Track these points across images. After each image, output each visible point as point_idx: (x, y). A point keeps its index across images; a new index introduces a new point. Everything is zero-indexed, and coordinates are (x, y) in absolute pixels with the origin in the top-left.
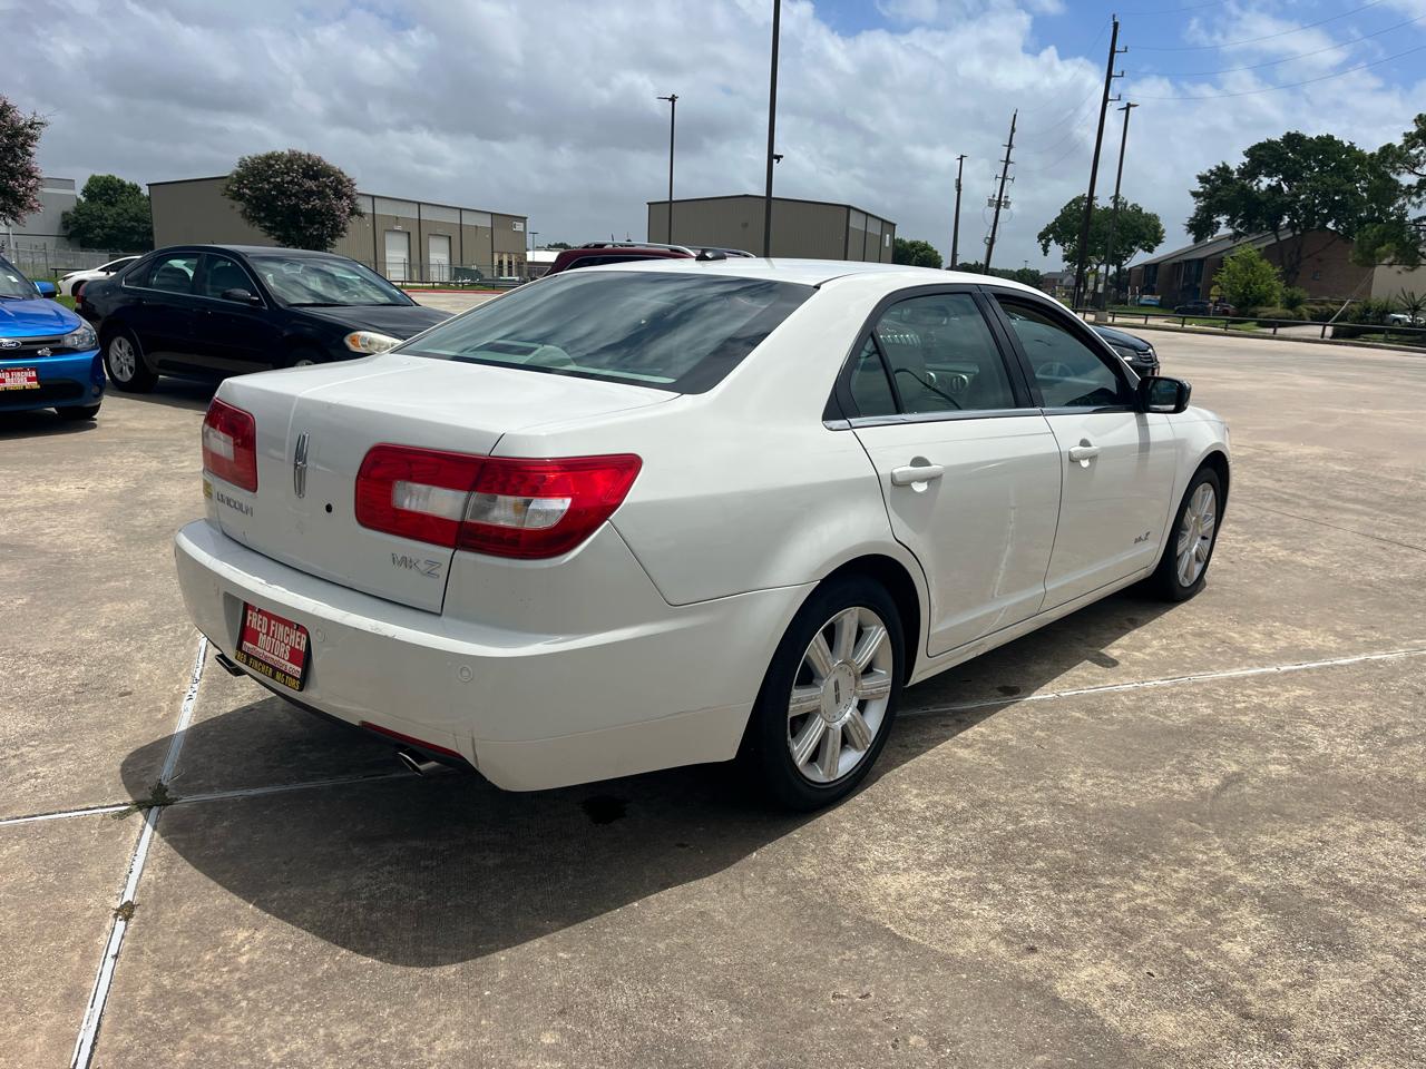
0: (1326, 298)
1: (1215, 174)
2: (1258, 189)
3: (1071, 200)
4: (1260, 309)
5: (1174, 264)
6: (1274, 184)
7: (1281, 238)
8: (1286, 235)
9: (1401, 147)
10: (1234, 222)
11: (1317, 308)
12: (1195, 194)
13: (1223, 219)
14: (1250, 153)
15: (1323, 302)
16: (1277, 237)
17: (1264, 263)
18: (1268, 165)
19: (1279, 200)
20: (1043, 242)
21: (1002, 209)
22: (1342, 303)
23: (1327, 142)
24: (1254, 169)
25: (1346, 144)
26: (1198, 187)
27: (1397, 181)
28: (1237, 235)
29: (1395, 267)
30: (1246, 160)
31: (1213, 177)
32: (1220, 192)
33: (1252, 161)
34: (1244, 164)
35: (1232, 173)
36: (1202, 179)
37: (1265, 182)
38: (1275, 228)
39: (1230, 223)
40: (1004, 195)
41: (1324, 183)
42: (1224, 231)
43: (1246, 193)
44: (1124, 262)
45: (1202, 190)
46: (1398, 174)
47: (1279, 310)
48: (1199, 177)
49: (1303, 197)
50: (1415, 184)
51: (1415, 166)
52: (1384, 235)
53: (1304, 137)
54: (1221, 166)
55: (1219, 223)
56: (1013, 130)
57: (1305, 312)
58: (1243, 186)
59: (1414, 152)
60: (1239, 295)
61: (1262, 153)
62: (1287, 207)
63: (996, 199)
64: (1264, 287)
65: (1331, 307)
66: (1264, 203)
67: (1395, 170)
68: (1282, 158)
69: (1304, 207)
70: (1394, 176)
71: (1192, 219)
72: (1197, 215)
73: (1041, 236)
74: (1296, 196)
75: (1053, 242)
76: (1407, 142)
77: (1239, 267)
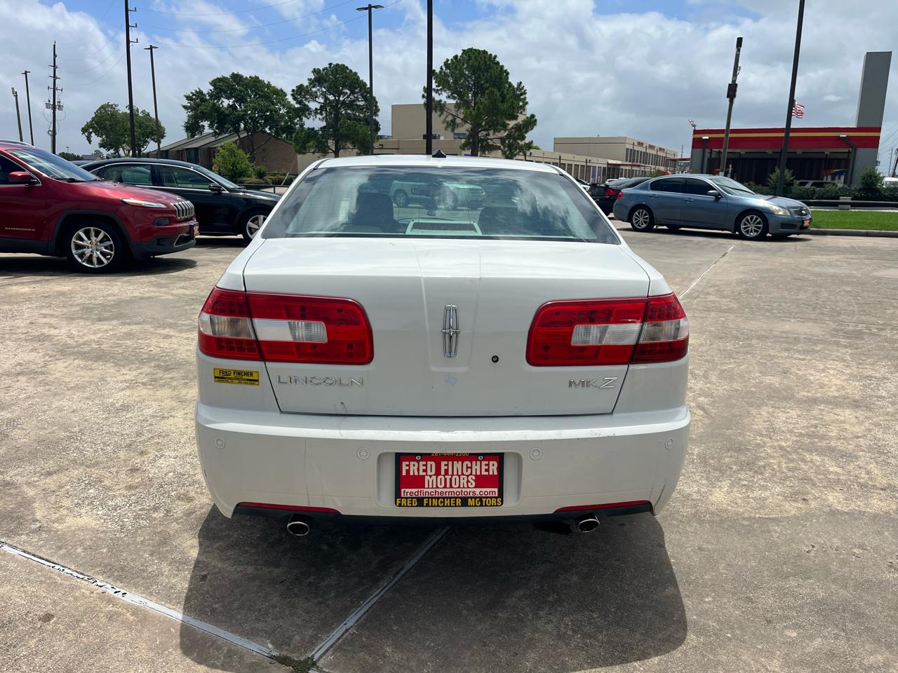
0: (276, 172)
1: (195, 95)
2: (223, 106)
3: (100, 106)
4: (244, 179)
5: (178, 151)
6: (231, 103)
7: (241, 136)
8: (244, 135)
9: (307, 86)
10: (213, 126)
11: (273, 177)
12: (185, 107)
13: (206, 124)
14: (214, 83)
15: (275, 175)
16: (239, 136)
17: (240, 151)
18: (225, 92)
19: (237, 113)
20: (86, 134)
21: (57, 111)
22: (285, 175)
23: (256, 81)
24: (217, 93)
25: (266, 83)
26: (186, 103)
27: (307, 106)
28: (215, 134)
29: (316, 154)
30: (212, 88)
31: (194, 97)
32: (200, 108)
33: (215, 88)
34: (211, 90)
35: (205, 95)
36: (188, 98)
37: (226, 103)
38: (237, 130)
39: (211, 126)
40: (56, 101)
41: (259, 104)
42: (207, 130)
43: (216, 109)
44: (142, 149)
45: (189, 105)
46: (309, 102)
47: (254, 179)
48: (185, 96)
49: (249, 112)
50: (318, 108)
51: (316, 97)
52: (308, 136)
53: (242, 76)
54: (198, 90)
55: (203, 126)
56: (55, 56)
57: (269, 180)
58: (214, 104)
59: (314, 89)
60: (230, 170)
61: (221, 84)
62: (241, 118)
63: (52, 103)
64: (243, 166)
65: (280, 177)
66: (228, 115)
67: (306, 99)
68: (233, 89)
69: (251, 118)
70: (307, 103)
71: (186, 123)
72: (189, 120)
73: (84, 130)
74: (246, 111)
75: (93, 134)
76: (310, 84)
77: (227, 153)
